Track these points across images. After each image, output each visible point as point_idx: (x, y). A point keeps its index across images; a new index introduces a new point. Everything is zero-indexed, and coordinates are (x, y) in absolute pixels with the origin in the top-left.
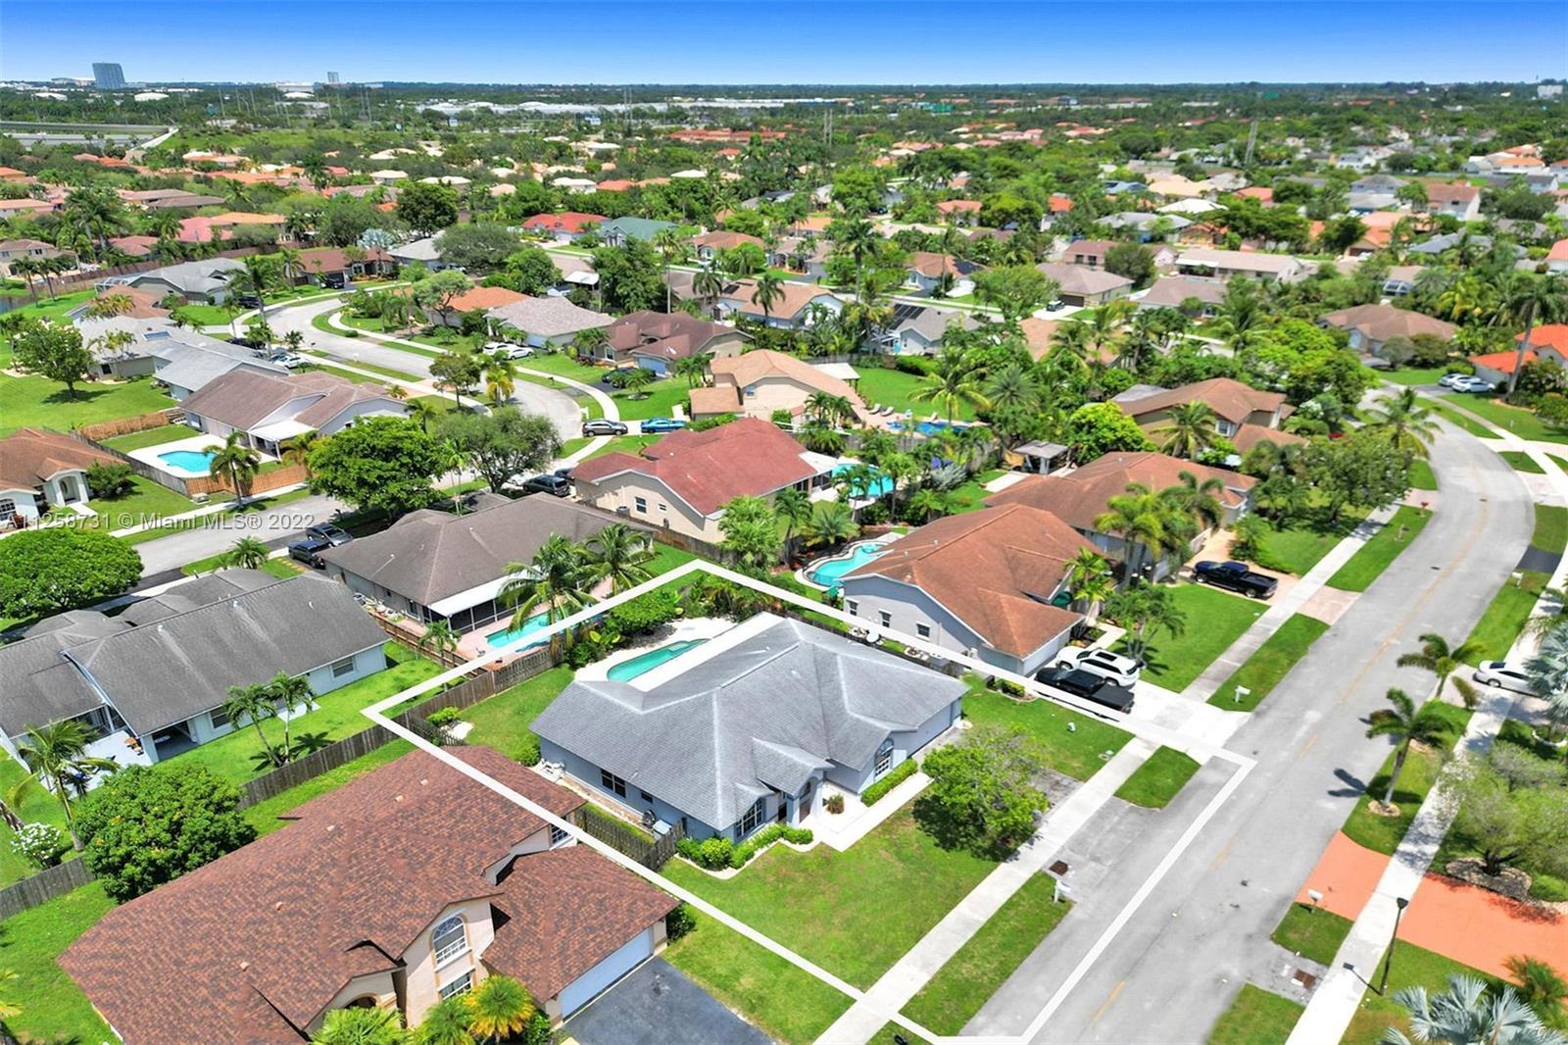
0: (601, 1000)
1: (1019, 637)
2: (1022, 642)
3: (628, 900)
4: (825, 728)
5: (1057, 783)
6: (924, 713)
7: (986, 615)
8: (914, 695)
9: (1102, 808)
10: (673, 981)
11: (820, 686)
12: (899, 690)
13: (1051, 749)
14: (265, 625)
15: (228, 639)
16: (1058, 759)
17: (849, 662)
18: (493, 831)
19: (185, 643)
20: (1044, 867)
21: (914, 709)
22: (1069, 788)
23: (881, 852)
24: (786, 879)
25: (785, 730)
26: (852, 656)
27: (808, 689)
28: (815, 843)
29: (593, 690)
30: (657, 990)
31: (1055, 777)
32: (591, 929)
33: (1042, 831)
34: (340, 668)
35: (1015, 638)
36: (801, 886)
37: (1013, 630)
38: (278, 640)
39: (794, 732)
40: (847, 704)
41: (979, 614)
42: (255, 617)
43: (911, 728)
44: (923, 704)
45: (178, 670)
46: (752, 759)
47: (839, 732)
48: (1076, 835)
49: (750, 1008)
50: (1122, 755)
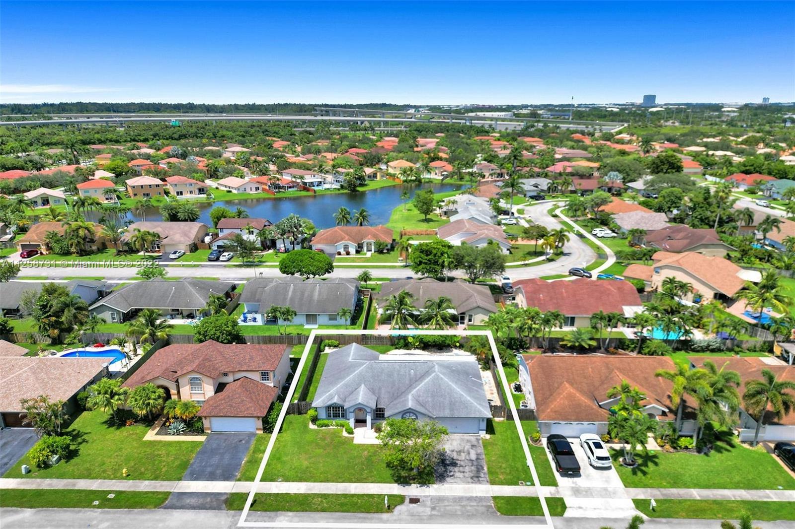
1: (551, 411)
2: (551, 414)
3: (251, 405)
4: (398, 397)
5: (478, 477)
6: (447, 413)
7: (552, 395)
8: (452, 405)
9: (476, 497)
10: (248, 442)
11: (416, 381)
12: (447, 399)
13: (504, 466)
14: (319, 295)
15: (306, 295)
16: (498, 470)
17: (437, 378)
18: (239, 363)
19: (294, 292)
20: (409, 496)
21: (444, 409)
22: (479, 482)
23: (366, 452)
24: (323, 439)
25: (380, 389)
26: (442, 376)
27: (410, 380)
28: (351, 436)
29: (353, 348)
30: (241, 441)
31: (482, 475)
32: (231, 406)
33: (435, 486)
34: (332, 318)
35: (549, 410)
36: (323, 443)
37: (553, 406)
38: (318, 301)
39: (383, 391)
40: (414, 391)
41: (548, 393)
42: (320, 291)
43: (430, 415)
44: (452, 410)
45: (285, 299)
46: (354, 391)
47: (399, 400)
48: (444, 496)
49: (249, 462)
50: (531, 488)
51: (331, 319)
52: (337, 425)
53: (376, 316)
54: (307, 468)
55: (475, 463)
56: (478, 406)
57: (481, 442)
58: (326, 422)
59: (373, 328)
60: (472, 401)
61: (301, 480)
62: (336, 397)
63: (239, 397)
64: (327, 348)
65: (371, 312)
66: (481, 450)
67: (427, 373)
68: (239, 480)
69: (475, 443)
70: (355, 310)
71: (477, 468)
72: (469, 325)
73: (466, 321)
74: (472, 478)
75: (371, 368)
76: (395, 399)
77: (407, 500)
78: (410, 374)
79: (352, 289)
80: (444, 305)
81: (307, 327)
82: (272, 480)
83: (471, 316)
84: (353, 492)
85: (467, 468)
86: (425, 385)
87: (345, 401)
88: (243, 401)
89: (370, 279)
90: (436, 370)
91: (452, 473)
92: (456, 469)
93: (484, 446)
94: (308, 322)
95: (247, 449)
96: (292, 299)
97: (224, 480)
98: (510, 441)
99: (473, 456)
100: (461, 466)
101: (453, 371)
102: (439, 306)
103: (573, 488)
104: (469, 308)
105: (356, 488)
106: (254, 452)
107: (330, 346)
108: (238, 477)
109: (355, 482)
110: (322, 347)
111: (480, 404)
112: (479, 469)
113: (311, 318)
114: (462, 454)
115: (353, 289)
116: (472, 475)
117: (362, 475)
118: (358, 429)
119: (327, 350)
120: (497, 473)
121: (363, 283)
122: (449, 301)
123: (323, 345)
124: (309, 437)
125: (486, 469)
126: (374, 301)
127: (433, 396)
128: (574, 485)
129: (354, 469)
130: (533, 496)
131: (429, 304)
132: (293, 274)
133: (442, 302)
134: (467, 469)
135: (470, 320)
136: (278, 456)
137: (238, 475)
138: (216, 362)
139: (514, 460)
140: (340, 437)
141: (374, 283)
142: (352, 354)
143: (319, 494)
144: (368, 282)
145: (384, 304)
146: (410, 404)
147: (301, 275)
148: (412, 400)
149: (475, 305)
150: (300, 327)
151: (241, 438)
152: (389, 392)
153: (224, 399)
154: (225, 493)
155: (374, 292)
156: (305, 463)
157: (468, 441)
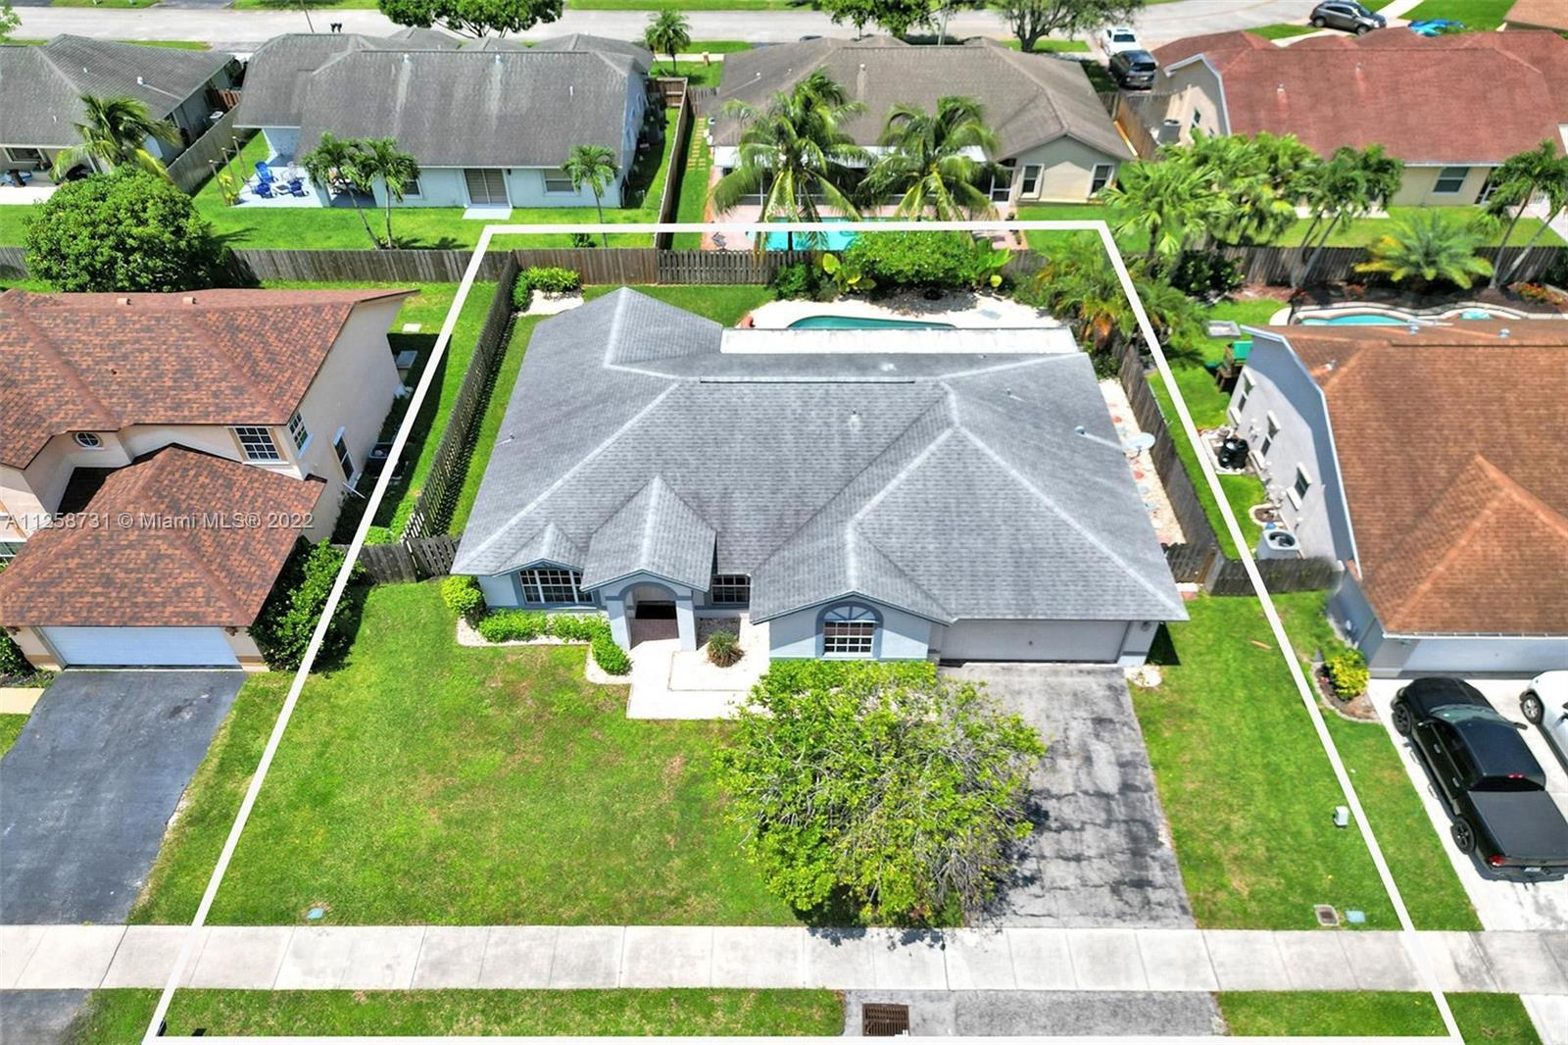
0: (126, 675)
1: (1437, 590)
2: (1436, 601)
3: (190, 576)
4: (799, 529)
5: (1141, 884)
6: (1002, 604)
7: (1423, 512)
8: (1025, 565)
9: (1149, 996)
10: (205, 715)
11: (872, 461)
12: (1004, 541)
13: (1238, 823)
14: (505, 97)
15: (459, 94)
16: (1217, 847)
17: (959, 450)
18: (135, 394)
19: (415, 87)
20: (860, 994)
21: (991, 588)
22: (1149, 912)
23: (677, 762)
24: (509, 698)
25: (726, 495)
26: (980, 444)
27: (848, 457)
28: (620, 680)
29: (620, 309)
30: (177, 710)
31: (1156, 874)
32: (108, 581)
33: (963, 933)
34: (557, 181)
35: (1425, 587)
36: (504, 720)
37: (1440, 569)
38: (502, 119)
39: (740, 503)
40: (865, 512)
41: (1409, 505)
42: (506, 84)
43: (936, 612)
44: (1022, 587)
45: (384, 111)
46: (620, 505)
47: (803, 547)
48: (1009, 995)
49: (197, 819)
50: (1374, 942)
51: (552, 186)
52: (565, 632)
53: (708, 177)
54: (434, 848)
55: (1120, 811)
56: (1132, 572)
57: (1127, 700)
58: (518, 621)
59: (696, 218)
60: (1105, 549)
61: (406, 912)
62: (549, 535)
63: (142, 543)
64: (538, 294)
65: (691, 161)
66: (1133, 743)
67: (917, 427)
68: (144, 917)
69: (1107, 709)
70: (639, 151)
71: (1134, 838)
72: (1021, 204)
73: (1015, 190)
74: (1116, 889)
75: (686, 404)
76: (788, 540)
77: (855, 1019)
78: (845, 435)
79: (620, 73)
80: (958, 132)
81: (473, 213)
82: (284, 917)
83: (1033, 171)
84: (620, 982)
85: (1089, 835)
86: (909, 481)
87: (584, 549)
88: (157, 557)
89: (686, 44)
90: (955, 416)
91: (1029, 867)
92: (1047, 842)
93: (1146, 723)
94: (475, 198)
95: (199, 749)
96: (411, 115)
97: (81, 920)
98: (1240, 694)
99: (1109, 778)
100: (1065, 827)
101: (1014, 412)
102: (940, 137)
103: (1544, 934)
104: (1031, 143)
105: (636, 955)
106: (223, 769)
107: (548, 288)
108: (144, 899)
109: (632, 922)
110: (519, 294)
111: (1135, 560)
112: (1140, 843)
113: (485, 183)
114: (1062, 763)
115: (624, 73)
116: (1115, 873)
117: (660, 879)
118: (646, 646)
119: (541, 304)
120: (1213, 861)
121: (662, 57)
122: (974, 112)
123: (522, 283)
124: (452, 689)
125: (1164, 836)
126: (700, 122)
127: (942, 531)
128: (1547, 924)
129: (626, 850)
130: (1390, 986)
131: (900, 127)
132: (424, 22)
133: (949, 118)
134: (1091, 841)
135: (1028, 186)
136: (319, 786)
137: (143, 888)
138: (34, 389)
139: (1274, 790)
140: (576, 687)
141: (698, 58)
142: (614, 335)
143: (474, 995)
144: (679, 57)
145: (734, 128)
146: (855, 576)
147: (452, 26)
148: (860, 552)
149: (1053, 130)
150: (450, 216)
151: (181, 694)
152: (765, 510)
153: (77, 552)
154: (73, 994)
155: (699, 88)
156: (430, 824)
157: (1079, 698)
